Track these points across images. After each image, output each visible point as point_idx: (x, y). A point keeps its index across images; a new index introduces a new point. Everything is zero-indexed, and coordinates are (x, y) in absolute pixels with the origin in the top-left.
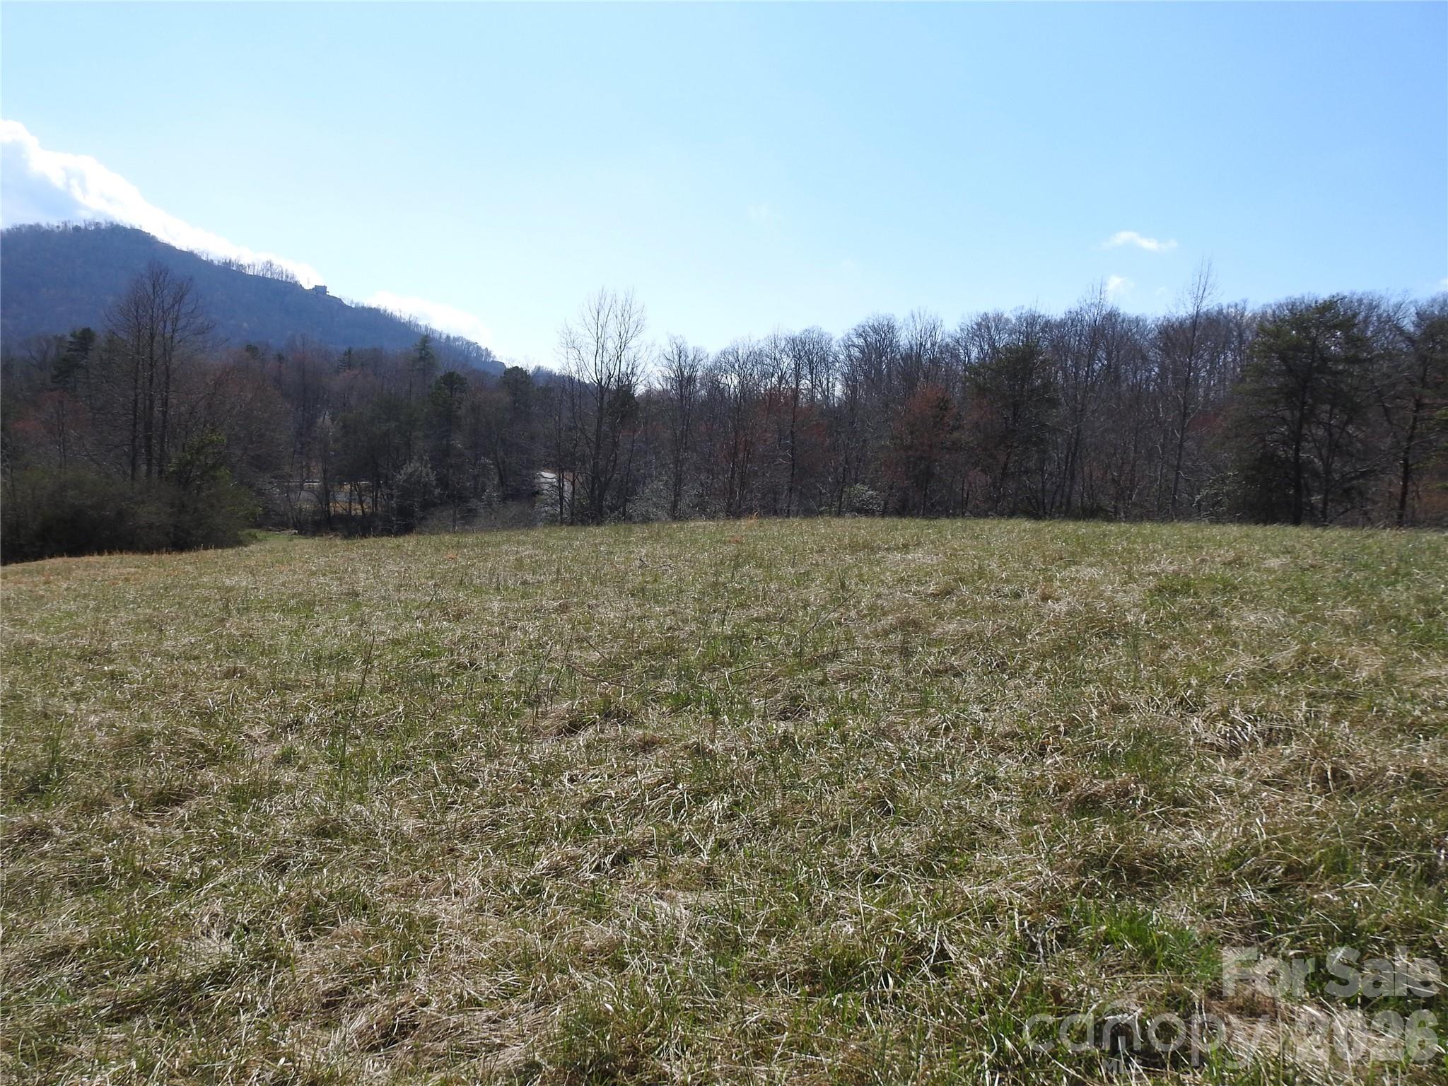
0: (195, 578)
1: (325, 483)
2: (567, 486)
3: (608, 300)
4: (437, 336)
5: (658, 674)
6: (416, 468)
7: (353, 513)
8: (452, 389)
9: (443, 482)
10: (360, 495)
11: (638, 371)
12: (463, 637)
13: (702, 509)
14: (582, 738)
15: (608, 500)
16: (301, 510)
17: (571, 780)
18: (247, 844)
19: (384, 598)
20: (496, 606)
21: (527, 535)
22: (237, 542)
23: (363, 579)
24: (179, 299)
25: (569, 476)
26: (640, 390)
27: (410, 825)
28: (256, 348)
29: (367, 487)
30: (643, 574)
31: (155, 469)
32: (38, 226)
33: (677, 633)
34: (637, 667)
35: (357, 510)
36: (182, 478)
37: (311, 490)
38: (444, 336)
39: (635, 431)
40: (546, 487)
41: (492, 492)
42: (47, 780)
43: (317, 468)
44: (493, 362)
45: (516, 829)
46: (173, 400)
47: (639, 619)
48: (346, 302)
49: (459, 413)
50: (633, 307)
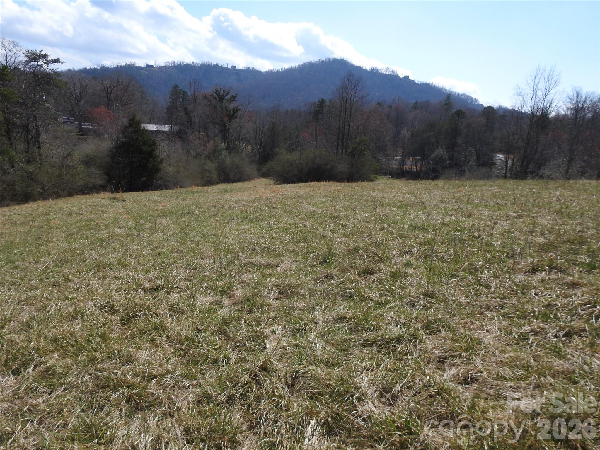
0: (361, 192)
1: (403, 158)
2: (510, 162)
3: (541, 71)
4: (454, 93)
5: (576, 252)
6: (440, 152)
7: (413, 170)
8: (459, 117)
9: (451, 158)
10: (416, 163)
11: (553, 105)
12: (474, 225)
13: (582, 174)
14: (540, 276)
15: (531, 168)
16: (392, 168)
17: (536, 294)
18: (399, 294)
19: (435, 205)
20: (486, 213)
21: (494, 183)
22: (369, 180)
23: (425, 197)
24: (356, 86)
25: (512, 156)
26: (553, 114)
27: (463, 299)
28: (381, 103)
29: (419, 160)
30: (560, 204)
31: (344, 151)
32: (311, 62)
33: (584, 234)
34: (563, 247)
35: (414, 169)
36: (352, 154)
37: (397, 160)
38: (457, 94)
39: (547, 135)
40: (499, 161)
41: (472, 163)
42: (328, 259)
43: (400, 151)
44: (478, 104)
45: (512, 310)
46: (352, 125)
47: (561, 225)
48: (416, 82)
49: (461, 128)
50: (554, 73)
